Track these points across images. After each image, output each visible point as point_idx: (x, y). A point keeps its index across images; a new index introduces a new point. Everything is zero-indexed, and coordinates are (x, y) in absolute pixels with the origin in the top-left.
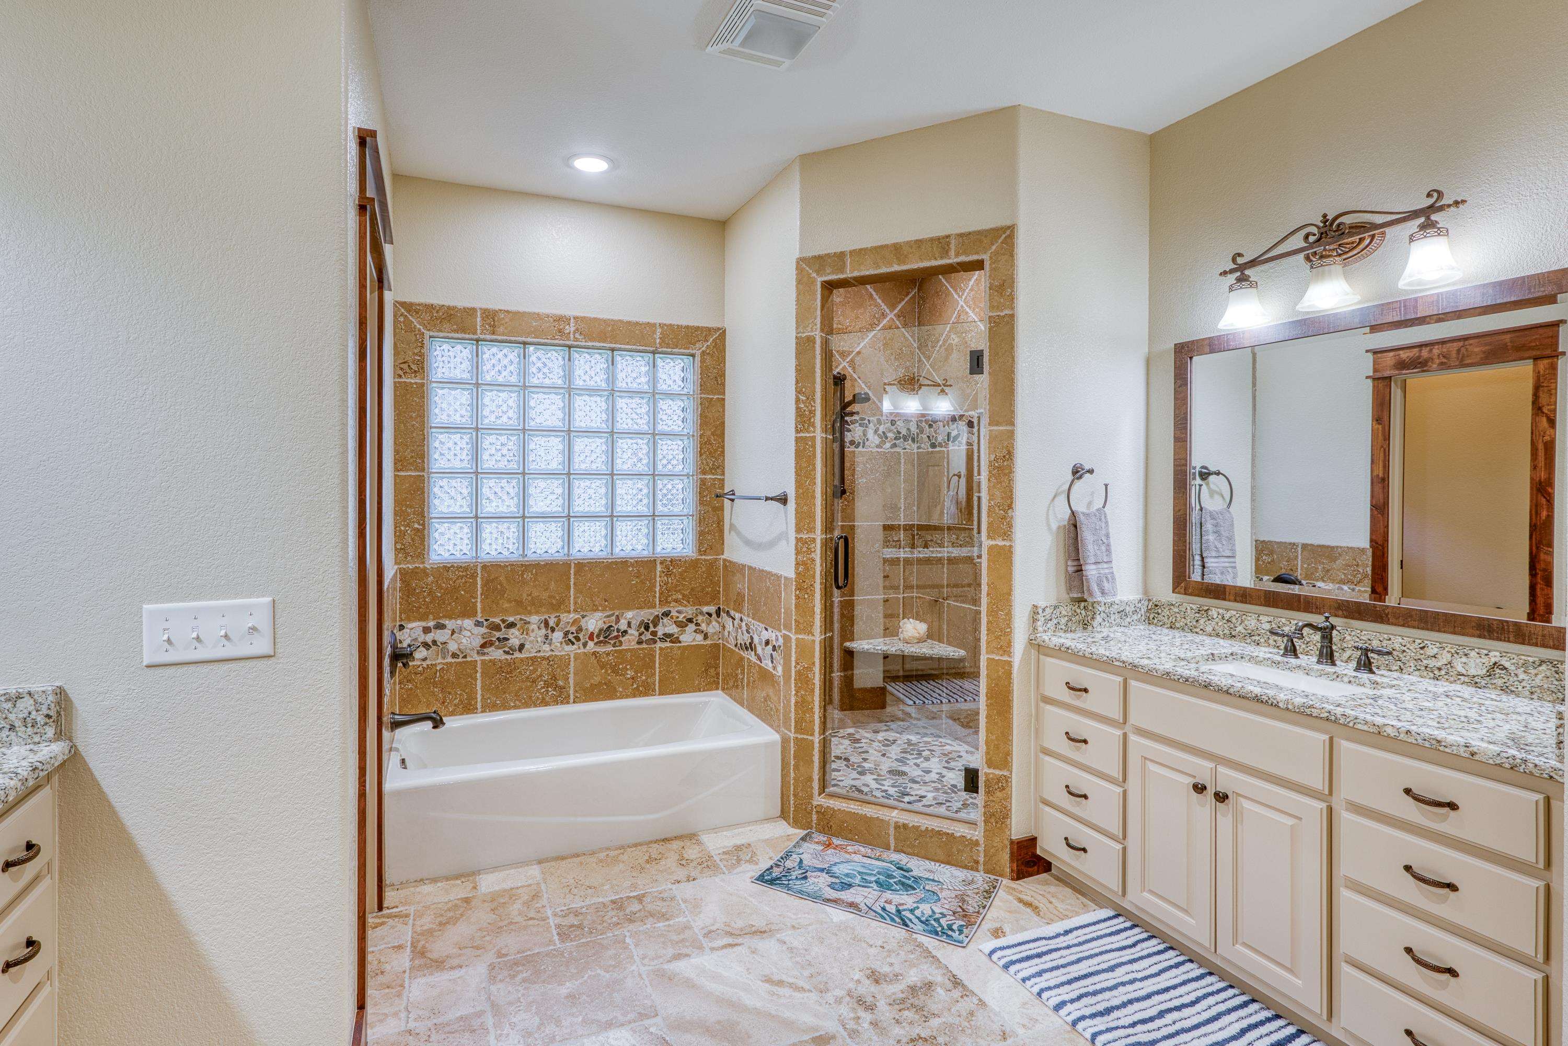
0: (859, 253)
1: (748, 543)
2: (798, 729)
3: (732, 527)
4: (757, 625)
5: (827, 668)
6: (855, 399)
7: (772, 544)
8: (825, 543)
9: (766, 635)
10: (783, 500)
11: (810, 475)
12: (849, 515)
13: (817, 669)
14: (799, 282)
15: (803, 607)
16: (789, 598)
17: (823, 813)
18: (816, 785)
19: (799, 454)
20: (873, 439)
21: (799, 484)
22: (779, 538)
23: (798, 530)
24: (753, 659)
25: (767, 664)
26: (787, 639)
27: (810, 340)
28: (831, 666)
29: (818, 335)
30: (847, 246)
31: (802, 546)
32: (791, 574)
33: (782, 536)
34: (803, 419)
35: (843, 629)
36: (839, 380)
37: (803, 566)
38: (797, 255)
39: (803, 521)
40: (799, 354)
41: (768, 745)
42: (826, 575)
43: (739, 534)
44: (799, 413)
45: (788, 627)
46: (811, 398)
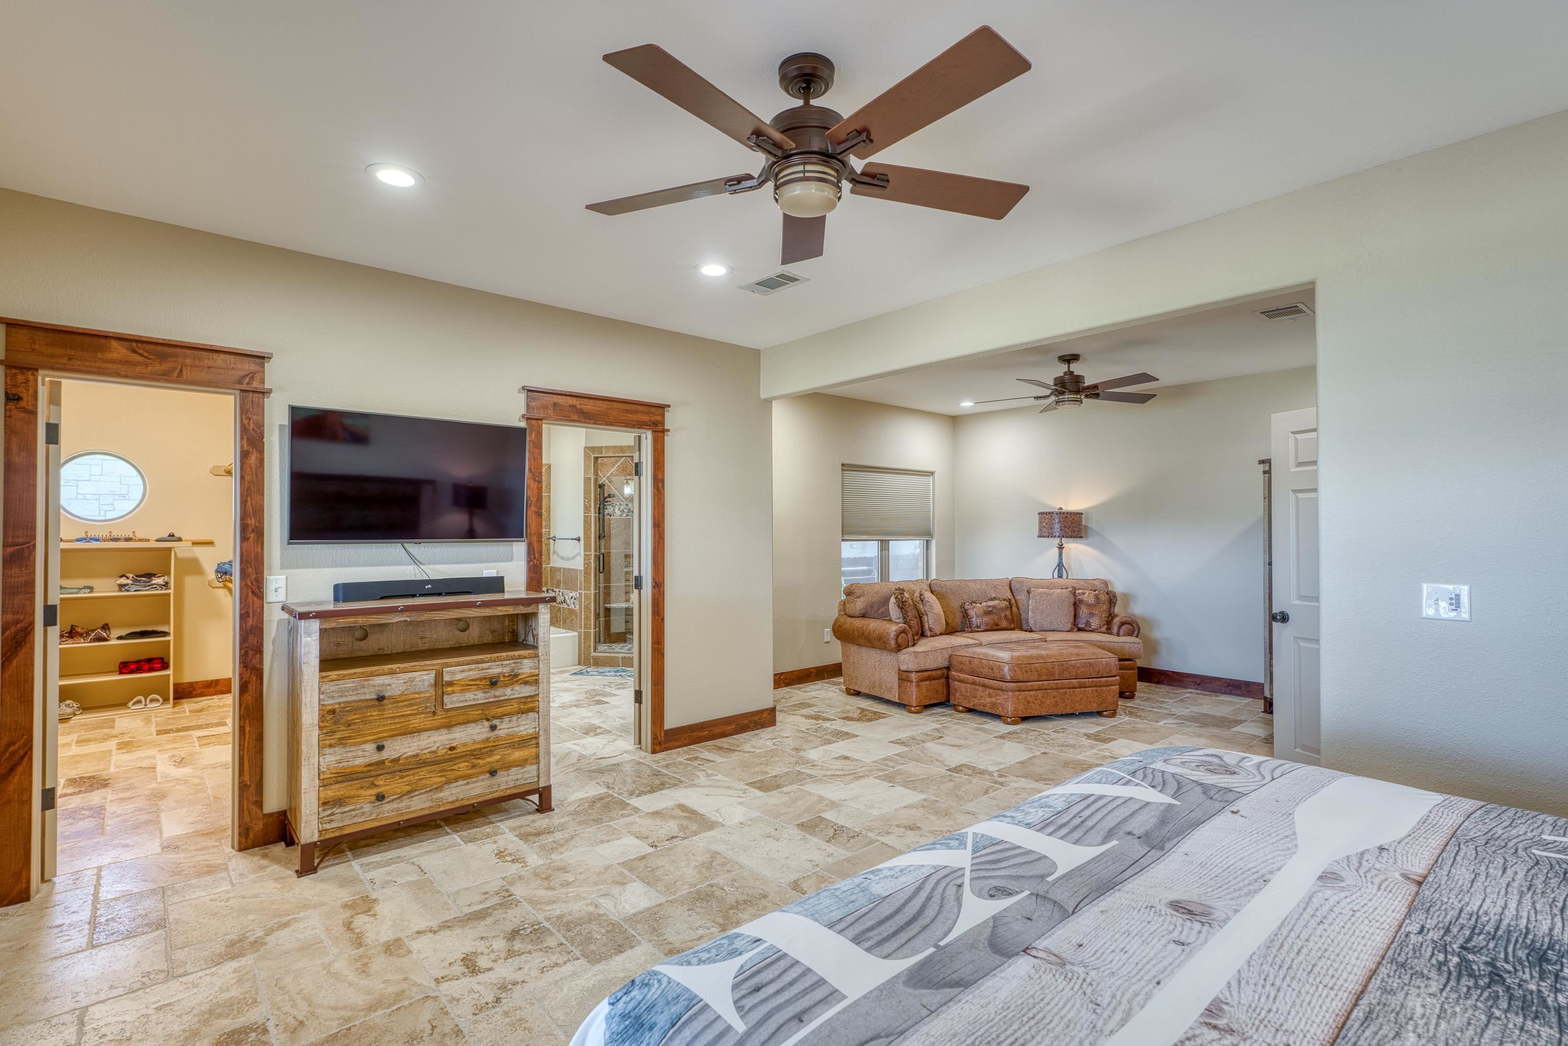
0: (608, 448)
1: (562, 558)
2: (585, 628)
3: (555, 552)
4: (566, 591)
5: (597, 616)
6: (609, 496)
7: (573, 558)
8: (595, 556)
9: (571, 595)
10: (579, 540)
11: (589, 530)
12: (608, 547)
13: (592, 604)
14: (585, 456)
15: (587, 581)
16: (581, 578)
17: (595, 658)
18: (592, 648)
19: (585, 522)
20: (618, 512)
21: (585, 533)
22: (577, 555)
23: (585, 551)
24: (565, 606)
25: (572, 606)
26: (580, 594)
27: (589, 479)
28: (599, 615)
29: (592, 477)
30: (604, 445)
31: (587, 557)
32: (582, 568)
33: (579, 554)
34: (587, 509)
35: (605, 599)
36: (601, 486)
37: (587, 565)
38: (584, 445)
39: (587, 547)
40: (585, 483)
41: (573, 636)
42: (596, 568)
43: (558, 555)
44: (585, 507)
45: (581, 589)
46: (589, 501)
